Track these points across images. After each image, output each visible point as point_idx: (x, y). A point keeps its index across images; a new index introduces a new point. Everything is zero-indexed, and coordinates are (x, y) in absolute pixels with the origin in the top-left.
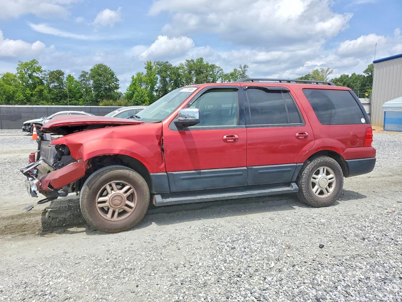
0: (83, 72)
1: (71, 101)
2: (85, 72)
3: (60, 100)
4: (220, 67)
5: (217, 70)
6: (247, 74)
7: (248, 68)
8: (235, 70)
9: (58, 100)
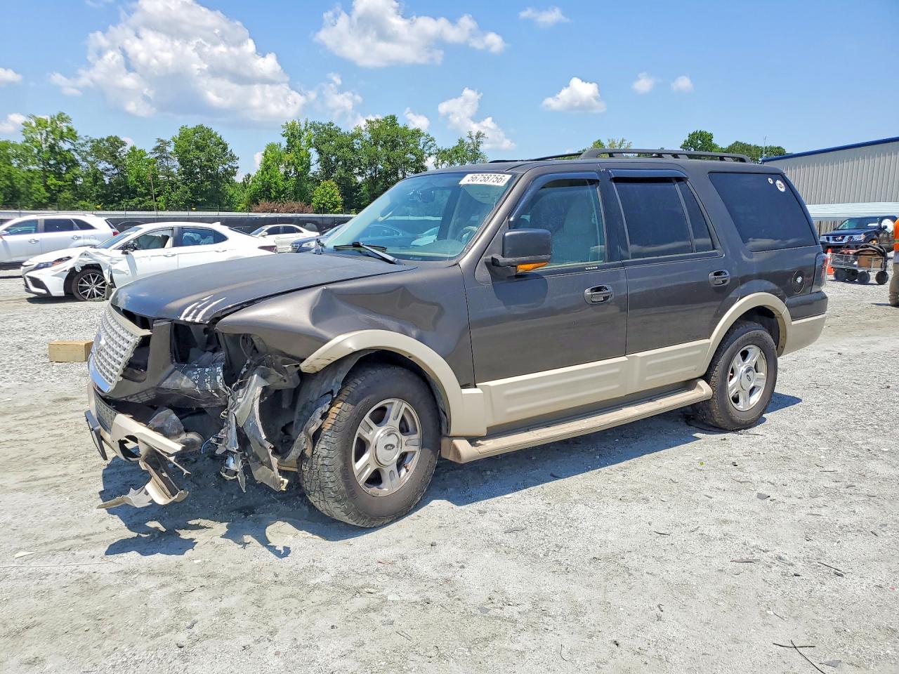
0: (159, 140)
1: (144, 202)
2: (162, 141)
3: (121, 198)
4: (428, 135)
5: (423, 140)
6: (482, 148)
7: (484, 139)
8: (461, 142)
9: (117, 199)
